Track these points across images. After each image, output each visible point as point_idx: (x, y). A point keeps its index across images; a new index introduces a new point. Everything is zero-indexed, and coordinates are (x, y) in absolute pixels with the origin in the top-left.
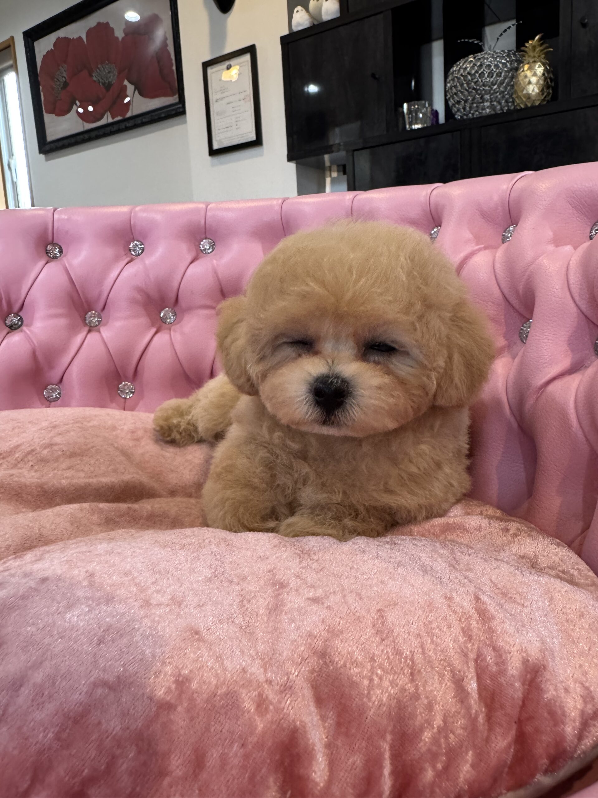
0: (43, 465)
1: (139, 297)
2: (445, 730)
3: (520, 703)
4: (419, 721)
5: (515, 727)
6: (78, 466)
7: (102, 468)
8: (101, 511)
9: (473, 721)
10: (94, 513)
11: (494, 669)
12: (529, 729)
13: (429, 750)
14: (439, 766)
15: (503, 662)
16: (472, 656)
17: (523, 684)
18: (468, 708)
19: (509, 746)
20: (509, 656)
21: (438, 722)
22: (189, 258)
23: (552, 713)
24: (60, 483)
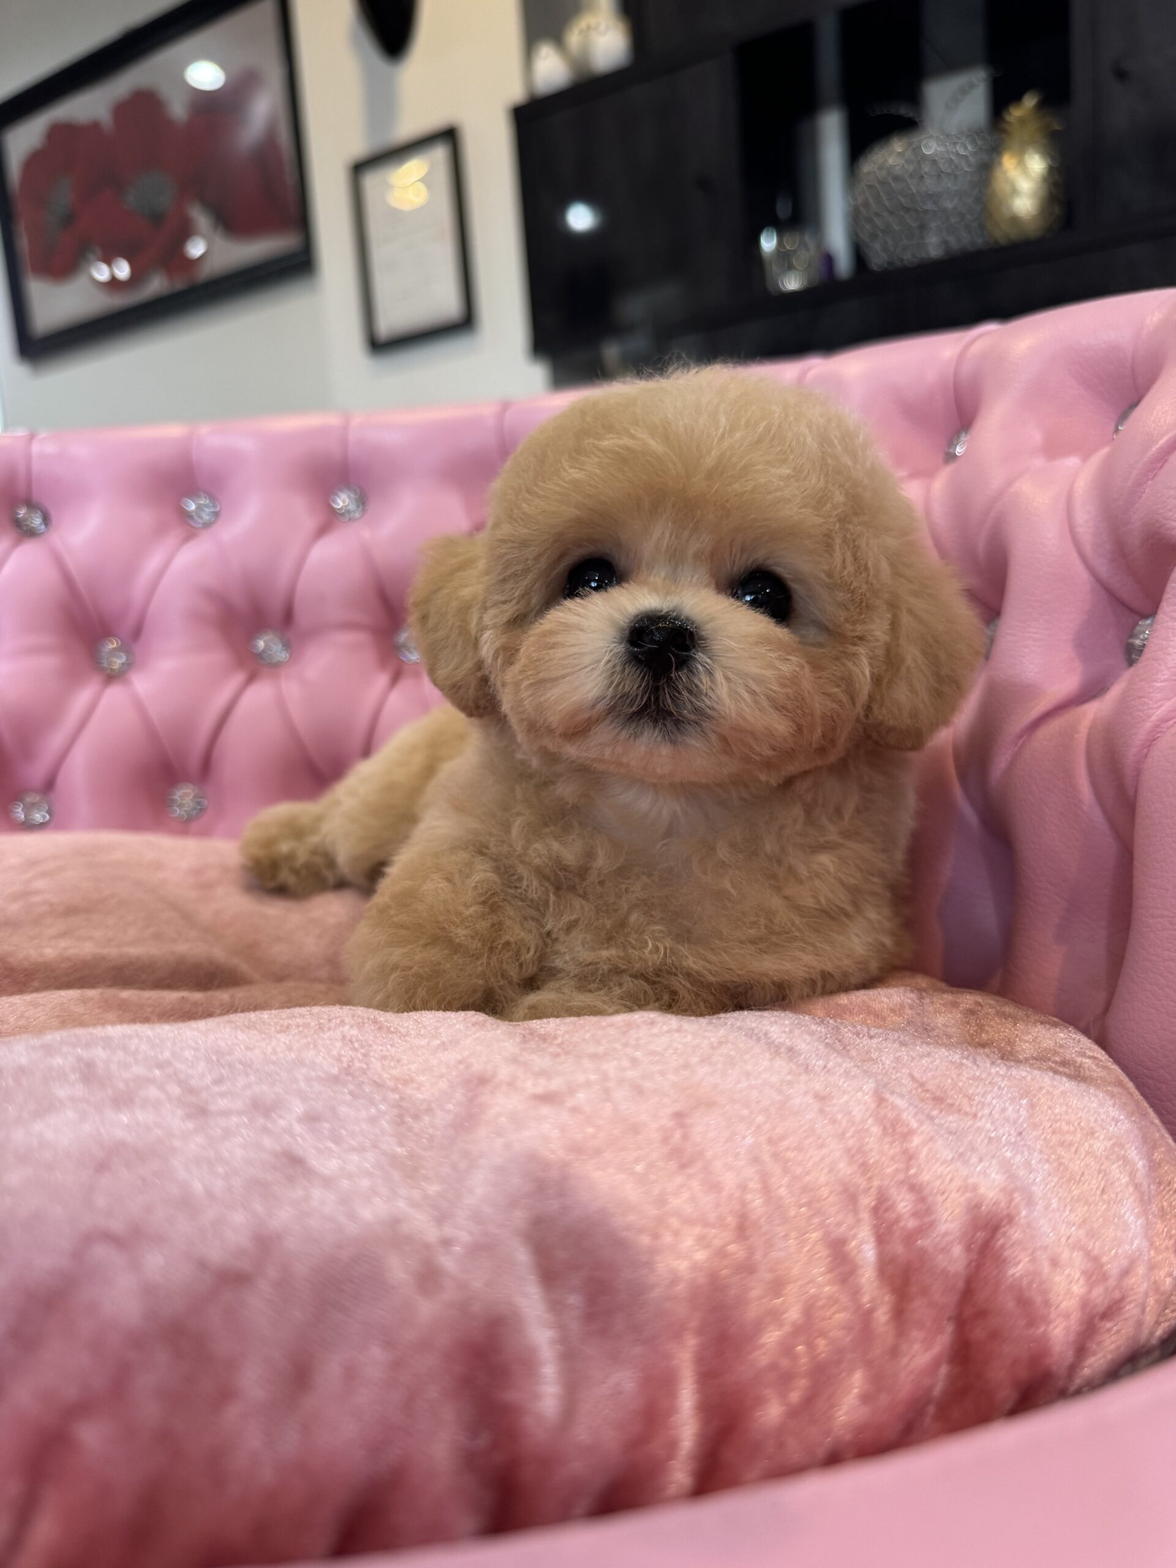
1: (209, 610)
2: (806, 1328)
3: (961, 1284)
4: (753, 1312)
5: (950, 1328)
9: (867, 1317)
11: (912, 1224)
12: (978, 1333)
13: (773, 1366)
14: (795, 1396)
15: (928, 1211)
16: (867, 1201)
17: (968, 1249)
18: (855, 1293)
19: (936, 1364)
20: (940, 1198)
21: (794, 1314)
23: (1024, 1302)
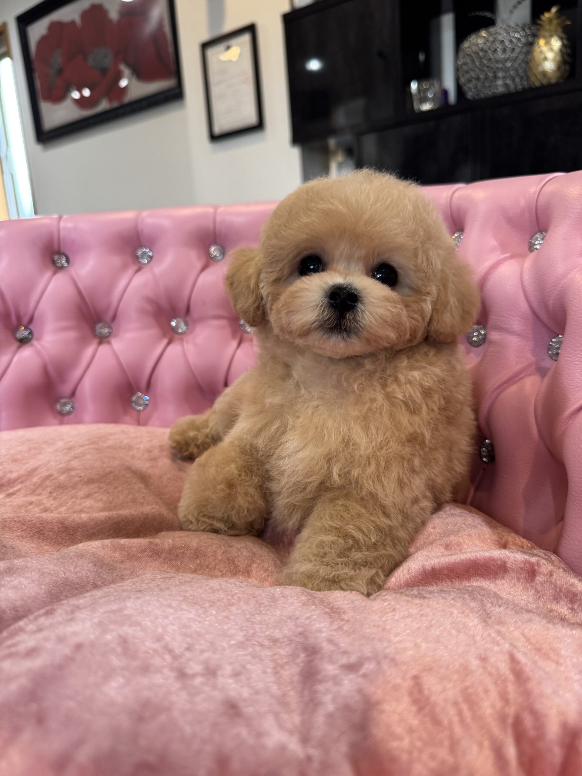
0: (61, 491)
1: (149, 308)
6: (96, 495)
7: (121, 498)
8: (122, 548)
10: (116, 549)
22: (199, 265)
24: (81, 518)
